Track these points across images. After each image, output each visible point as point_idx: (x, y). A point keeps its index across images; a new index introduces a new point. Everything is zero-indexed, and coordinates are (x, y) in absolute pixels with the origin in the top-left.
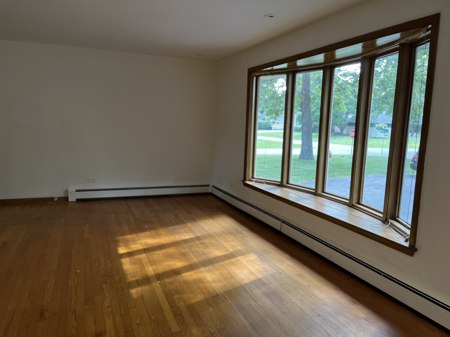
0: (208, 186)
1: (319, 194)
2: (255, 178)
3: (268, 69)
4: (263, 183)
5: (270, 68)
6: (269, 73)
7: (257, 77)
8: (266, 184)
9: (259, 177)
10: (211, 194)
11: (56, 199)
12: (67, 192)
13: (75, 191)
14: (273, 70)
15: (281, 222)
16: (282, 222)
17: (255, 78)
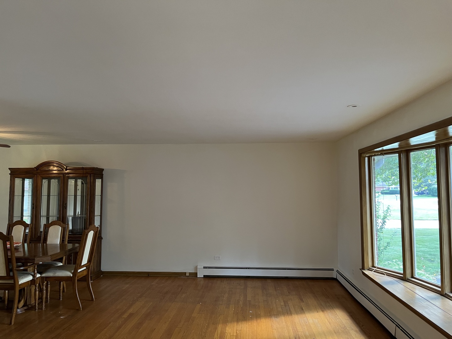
0: (332, 270)
1: (446, 294)
2: (375, 267)
3: (378, 149)
4: (384, 274)
5: (380, 149)
6: (380, 153)
7: (369, 158)
8: (387, 275)
9: (379, 267)
10: (336, 280)
11: (187, 275)
12: (196, 268)
13: (203, 267)
14: (383, 150)
15: (395, 325)
16: (397, 325)
17: (366, 159)
